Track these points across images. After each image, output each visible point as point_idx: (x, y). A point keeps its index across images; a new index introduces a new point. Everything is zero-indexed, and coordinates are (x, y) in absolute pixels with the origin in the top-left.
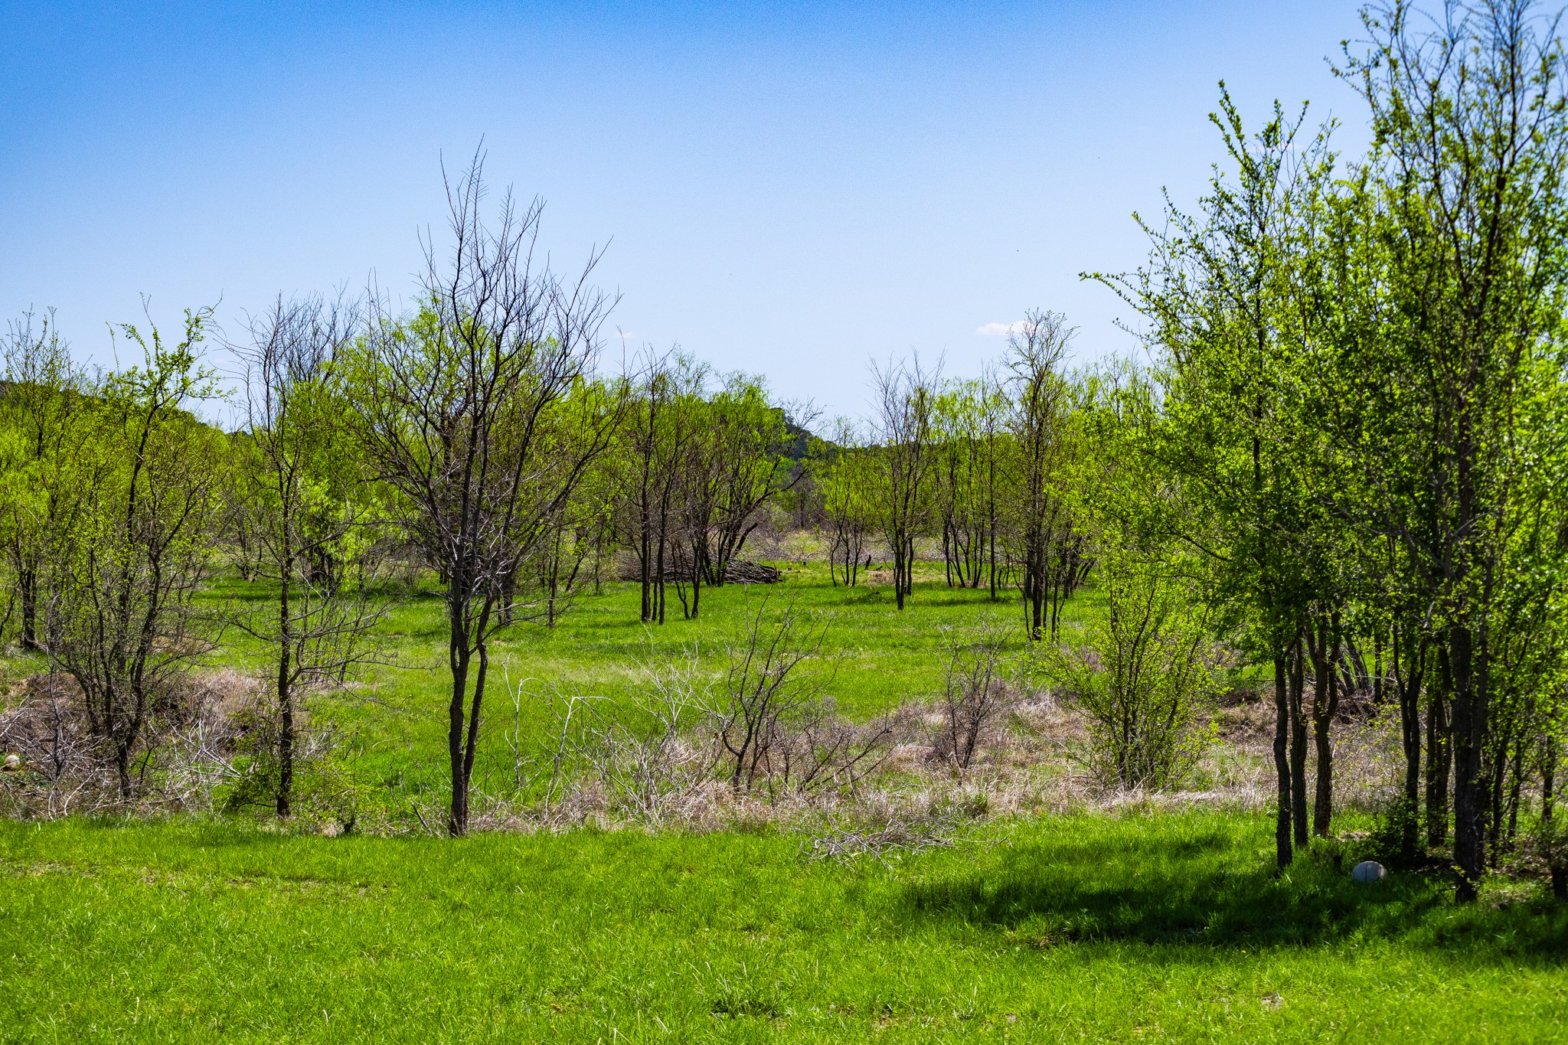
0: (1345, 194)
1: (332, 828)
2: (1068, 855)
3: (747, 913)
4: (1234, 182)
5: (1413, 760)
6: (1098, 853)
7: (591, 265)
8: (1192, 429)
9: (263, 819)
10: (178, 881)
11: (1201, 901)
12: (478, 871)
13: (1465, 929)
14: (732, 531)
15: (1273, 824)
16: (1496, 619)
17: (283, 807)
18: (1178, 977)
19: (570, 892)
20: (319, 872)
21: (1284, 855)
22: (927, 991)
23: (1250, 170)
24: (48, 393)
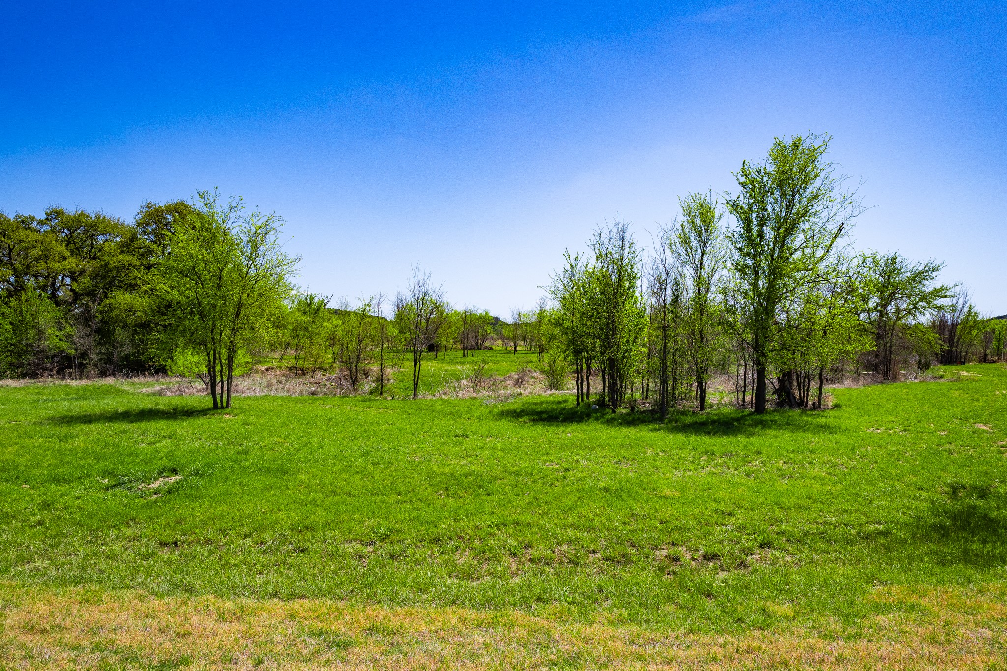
0: (591, 271)
1: (390, 398)
2: (535, 404)
3: (468, 416)
4: (568, 268)
5: (604, 384)
6: (542, 403)
7: (442, 285)
8: (559, 318)
9: (376, 396)
10: (355, 409)
11: (560, 413)
12: (415, 407)
13: (613, 419)
14: (484, 340)
15: (576, 397)
16: (620, 356)
17: (381, 394)
18: (552, 429)
19: (433, 411)
20: (384, 407)
21: (578, 404)
22: (499, 432)
23: (571, 265)
24: (346, 312)
